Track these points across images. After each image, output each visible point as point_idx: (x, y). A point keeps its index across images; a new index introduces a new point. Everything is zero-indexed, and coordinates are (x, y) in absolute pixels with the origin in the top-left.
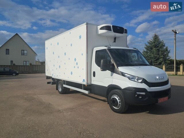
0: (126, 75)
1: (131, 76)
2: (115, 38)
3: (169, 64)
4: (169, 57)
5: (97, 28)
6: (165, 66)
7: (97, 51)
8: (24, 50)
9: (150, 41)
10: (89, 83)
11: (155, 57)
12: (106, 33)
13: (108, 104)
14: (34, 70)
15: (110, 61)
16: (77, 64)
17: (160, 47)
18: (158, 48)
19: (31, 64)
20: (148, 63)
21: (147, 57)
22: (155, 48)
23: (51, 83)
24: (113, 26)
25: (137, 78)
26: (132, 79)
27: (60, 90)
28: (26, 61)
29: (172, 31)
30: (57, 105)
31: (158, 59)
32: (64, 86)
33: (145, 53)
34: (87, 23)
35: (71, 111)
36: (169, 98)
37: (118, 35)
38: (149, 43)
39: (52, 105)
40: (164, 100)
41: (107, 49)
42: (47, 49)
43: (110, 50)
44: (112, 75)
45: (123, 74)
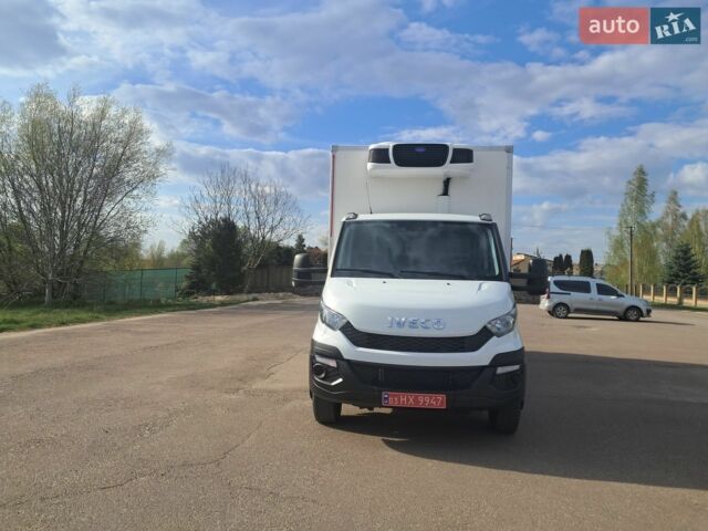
2: (447, 182)
24: (396, 147)
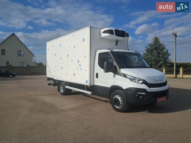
0: (128, 76)
1: (133, 77)
3: (169, 67)
4: (169, 60)
5: (100, 31)
6: (166, 69)
7: (100, 54)
8: (20, 51)
9: (150, 43)
10: (92, 85)
11: (155, 60)
12: (109, 36)
13: (110, 104)
14: (32, 71)
15: (113, 63)
16: (80, 65)
17: (160, 49)
18: (158, 51)
19: (28, 65)
20: (148, 66)
21: (148, 60)
22: (155, 51)
23: (52, 85)
24: (115, 30)
25: (138, 79)
26: (133, 81)
27: (62, 91)
28: (23, 63)
29: (173, 33)
30: (60, 105)
31: (158, 62)
32: (67, 87)
33: (145, 55)
34: (90, 26)
35: (75, 111)
36: (167, 98)
37: (119, 38)
38: (149, 45)
39: (55, 105)
40: (162, 100)
41: (110, 52)
42: (49, 50)
43: (113, 53)
44: (114, 77)
45: (125, 76)
